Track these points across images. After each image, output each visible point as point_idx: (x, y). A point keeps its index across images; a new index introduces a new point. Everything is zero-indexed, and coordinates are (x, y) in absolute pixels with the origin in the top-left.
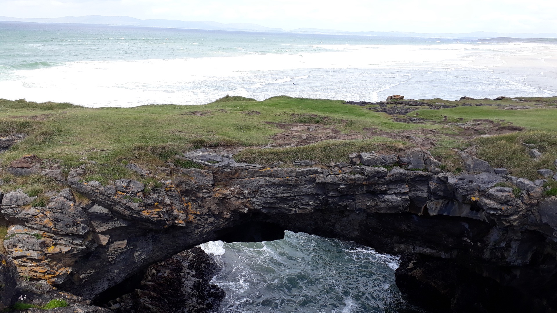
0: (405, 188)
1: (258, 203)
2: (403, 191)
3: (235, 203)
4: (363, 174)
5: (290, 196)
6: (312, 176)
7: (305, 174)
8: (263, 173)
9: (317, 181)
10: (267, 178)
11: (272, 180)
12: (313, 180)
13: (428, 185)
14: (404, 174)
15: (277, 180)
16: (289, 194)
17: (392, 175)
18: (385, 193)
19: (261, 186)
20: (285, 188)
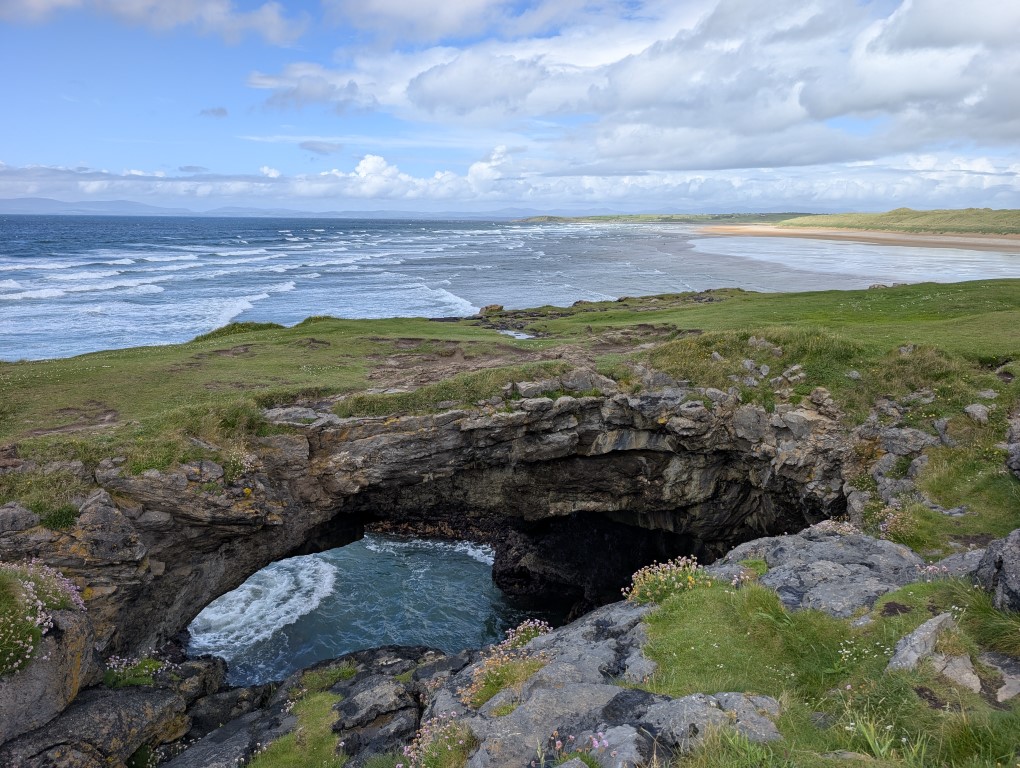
0: (573, 422)
1: (376, 475)
2: (571, 425)
3: (341, 480)
4: (522, 409)
5: (425, 456)
6: (455, 422)
7: (446, 421)
8: (386, 427)
9: (463, 428)
10: (391, 434)
11: (400, 436)
12: (457, 428)
13: (600, 413)
14: (572, 403)
15: (407, 435)
16: (423, 454)
17: (560, 406)
18: (549, 431)
19: (383, 447)
20: (418, 445)
